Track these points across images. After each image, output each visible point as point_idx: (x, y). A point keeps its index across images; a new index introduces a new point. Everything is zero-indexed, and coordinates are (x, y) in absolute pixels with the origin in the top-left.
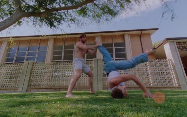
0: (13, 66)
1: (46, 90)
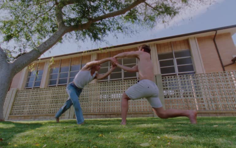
0: (58, 89)
1: (95, 116)
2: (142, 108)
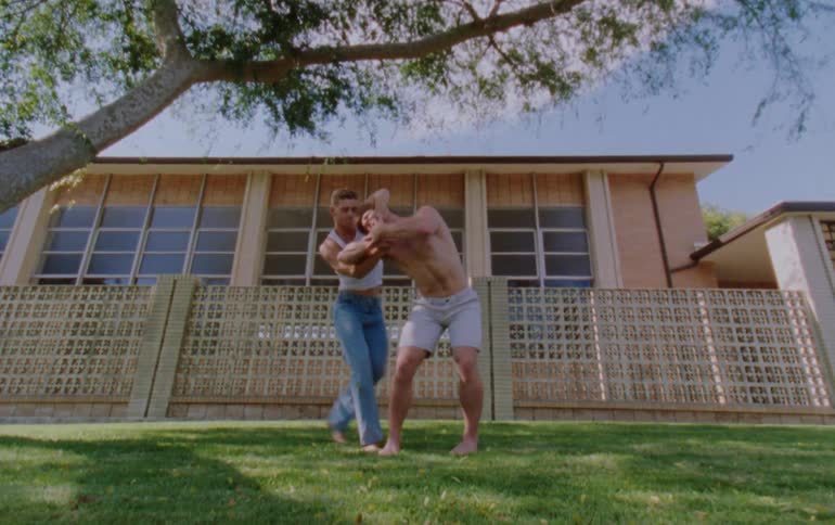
2: (435, 388)
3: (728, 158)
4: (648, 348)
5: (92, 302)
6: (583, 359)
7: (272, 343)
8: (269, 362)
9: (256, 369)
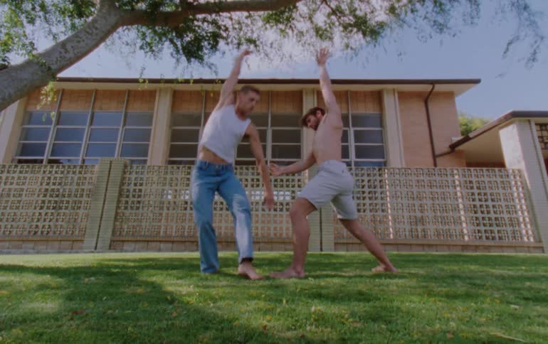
3: (477, 82)
4: (421, 206)
5: (56, 175)
6: (380, 213)
7: (177, 203)
8: (176, 215)
9: (167, 219)
